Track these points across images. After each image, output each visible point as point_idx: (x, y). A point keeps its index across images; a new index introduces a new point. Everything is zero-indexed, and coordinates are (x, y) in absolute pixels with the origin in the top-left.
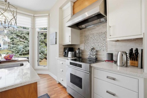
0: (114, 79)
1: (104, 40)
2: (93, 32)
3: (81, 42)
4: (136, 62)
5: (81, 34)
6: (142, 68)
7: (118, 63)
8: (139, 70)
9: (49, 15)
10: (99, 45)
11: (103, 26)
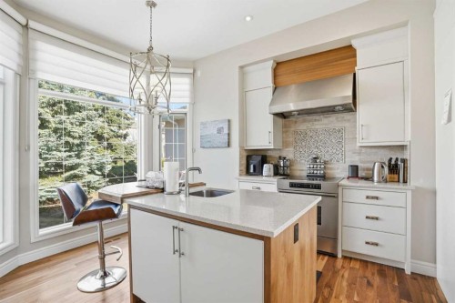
0: (377, 198)
1: (340, 143)
2: (317, 127)
3: (286, 145)
4: (396, 176)
5: (285, 126)
6: (405, 182)
7: (376, 178)
8: (402, 186)
9: (194, 71)
10: (328, 151)
11: (337, 118)
